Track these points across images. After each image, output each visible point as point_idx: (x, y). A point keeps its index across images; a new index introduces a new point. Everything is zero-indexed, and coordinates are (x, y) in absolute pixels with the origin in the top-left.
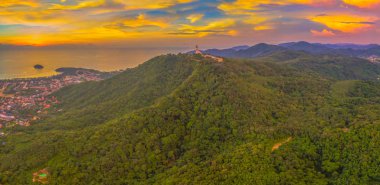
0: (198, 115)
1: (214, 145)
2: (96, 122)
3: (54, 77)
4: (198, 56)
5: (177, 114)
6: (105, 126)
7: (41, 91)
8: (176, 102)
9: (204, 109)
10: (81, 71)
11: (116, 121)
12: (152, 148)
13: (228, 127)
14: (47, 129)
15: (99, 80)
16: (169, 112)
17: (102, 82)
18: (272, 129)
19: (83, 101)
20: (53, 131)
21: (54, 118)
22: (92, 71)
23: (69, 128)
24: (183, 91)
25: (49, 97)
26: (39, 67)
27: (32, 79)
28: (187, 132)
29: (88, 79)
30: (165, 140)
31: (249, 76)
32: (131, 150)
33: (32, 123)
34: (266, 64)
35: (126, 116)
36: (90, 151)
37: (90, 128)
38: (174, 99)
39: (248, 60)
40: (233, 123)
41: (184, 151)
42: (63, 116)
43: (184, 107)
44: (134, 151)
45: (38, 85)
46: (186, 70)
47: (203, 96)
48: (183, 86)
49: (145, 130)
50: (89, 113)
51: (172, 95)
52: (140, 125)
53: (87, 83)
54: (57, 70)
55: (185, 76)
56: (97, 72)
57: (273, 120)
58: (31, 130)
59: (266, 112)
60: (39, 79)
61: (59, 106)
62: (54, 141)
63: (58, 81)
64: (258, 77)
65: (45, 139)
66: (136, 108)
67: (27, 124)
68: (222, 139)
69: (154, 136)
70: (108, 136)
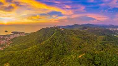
0: (56, 46)
1: (61, 56)
2: (24, 49)
3: (11, 35)
4: (56, 28)
5: (49, 46)
6: (27, 50)
7: (7, 39)
8: (49, 43)
9: (57, 44)
10: (19, 33)
11: (30, 48)
12: (42, 57)
13: (65, 50)
14: (9, 51)
15: (25, 35)
16: (47, 45)
17: (26, 36)
18: (79, 51)
19: (20, 42)
20: (11, 51)
21: (11, 47)
22: (23, 33)
23: (16, 51)
24: (51, 39)
25: (9, 41)
26: (6, 31)
27: (5, 35)
28: (52, 52)
29: (22, 35)
30: (46, 54)
31: (72, 34)
32: (35, 57)
33: (4, 49)
34: (77, 31)
35: (33, 47)
36: (22, 58)
37: (22, 50)
38: (48, 41)
39: (72, 29)
40: (67, 49)
41: (51, 58)
42: (14, 47)
43: (51, 44)
44: (36, 58)
45: (6, 37)
46: (52, 32)
47: (57, 40)
48: (51, 37)
49: (39, 51)
50: (22, 46)
52: (38, 49)
53: (21, 36)
54: (12, 32)
55: (52, 34)
56: (24, 33)
57: (79, 48)
58: (4, 51)
59: (77, 46)
60: (6, 35)
61: (12, 44)
62: (11, 54)
63: (12, 36)
64: (75, 35)
65: (8, 54)
66: (37, 44)
67: (3, 49)
68: (63, 54)
69: (42, 53)
70: (28, 53)
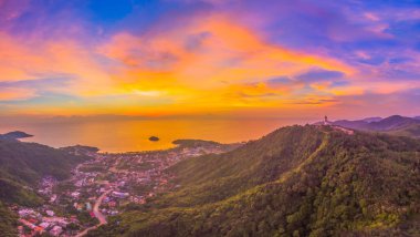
0: (325, 192)
1: (342, 225)
2: (217, 199)
3: (171, 150)
4: (327, 128)
5: (303, 190)
6: (226, 203)
7: (157, 165)
8: (302, 178)
9: (331, 184)
10: (200, 143)
11: (238, 197)
12: (276, 227)
13: (357, 206)
14: (164, 206)
15: (219, 152)
16: (295, 188)
17: (222, 155)
18: (404, 209)
19: (202, 176)
20: (170, 209)
21: (172, 195)
22: (212, 143)
23: (188, 206)
24: (310, 165)
25: (166, 171)
26: (154, 139)
27: (150, 153)
28: (313, 209)
29: (208, 152)
30: (290, 218)
31: (382, 151)
32: (253, 229)
33: (148, 200)
34: (401, 138)
35: (248, 193)
36: (210, 231)
37: (210, 205)
38: (300, 174)
39: (381, 133)
40: (362, 202)
41: (310, 230)
42: (181, 192)
43: (311, 183)
44: (257, 229)
45: (153, 158)
46: (314, 143)
47: (332, 170)
48: (310, 160)
49: (268, 208)
50: (209, 189)
51: (298, 169)
52: (263, 202)
53: (206, 157)
54: (175, 142)
55: (313, 150)
56: (217, 144)
57: (406, 199)
58: (146, 208)
59: (399, 190)
60: (154, 153)
61: (177, 182)
62: (172, 219)
63: (175, 154)
64: (391, 152)
65: (161, 217)
66: (261, 183)
67: (143, 202)
68: (350, 217)
69: (278, 214)
70: (229, 214)
